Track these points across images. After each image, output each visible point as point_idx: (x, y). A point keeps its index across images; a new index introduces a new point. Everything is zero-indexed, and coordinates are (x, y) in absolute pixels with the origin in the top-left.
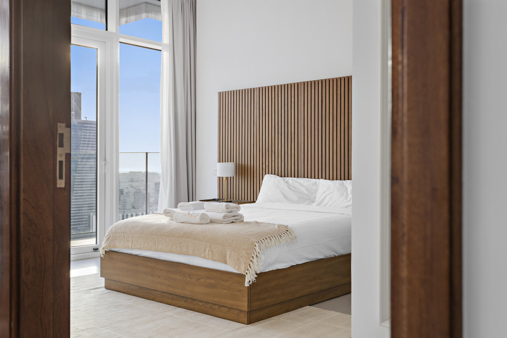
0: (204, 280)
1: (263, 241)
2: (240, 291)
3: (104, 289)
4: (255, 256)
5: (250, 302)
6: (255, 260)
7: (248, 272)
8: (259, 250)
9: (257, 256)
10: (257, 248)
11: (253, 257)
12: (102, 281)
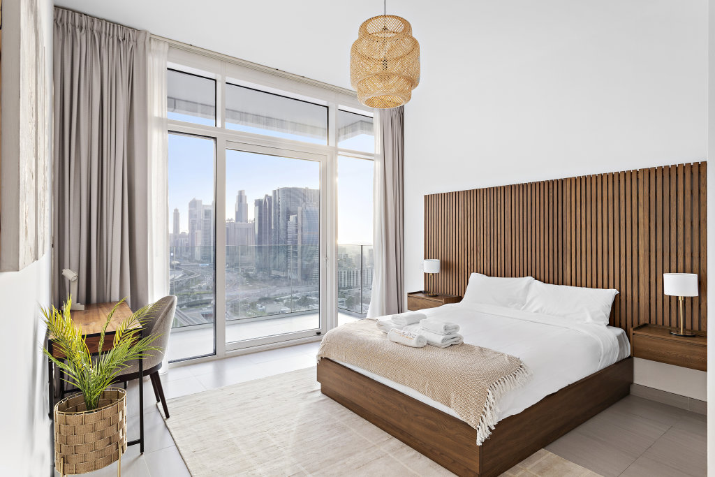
0: (423, 418)
1: (495, 385)
2: (468, 446)
3: (320, 393)
4: (488, 408)
5: (481, 463)
6: (488, 413)
7: (480, 427)
8: (493, 400)
9: (490, 407)
10: (490, 397)
11: (485, 409)
12: (318, 386)
